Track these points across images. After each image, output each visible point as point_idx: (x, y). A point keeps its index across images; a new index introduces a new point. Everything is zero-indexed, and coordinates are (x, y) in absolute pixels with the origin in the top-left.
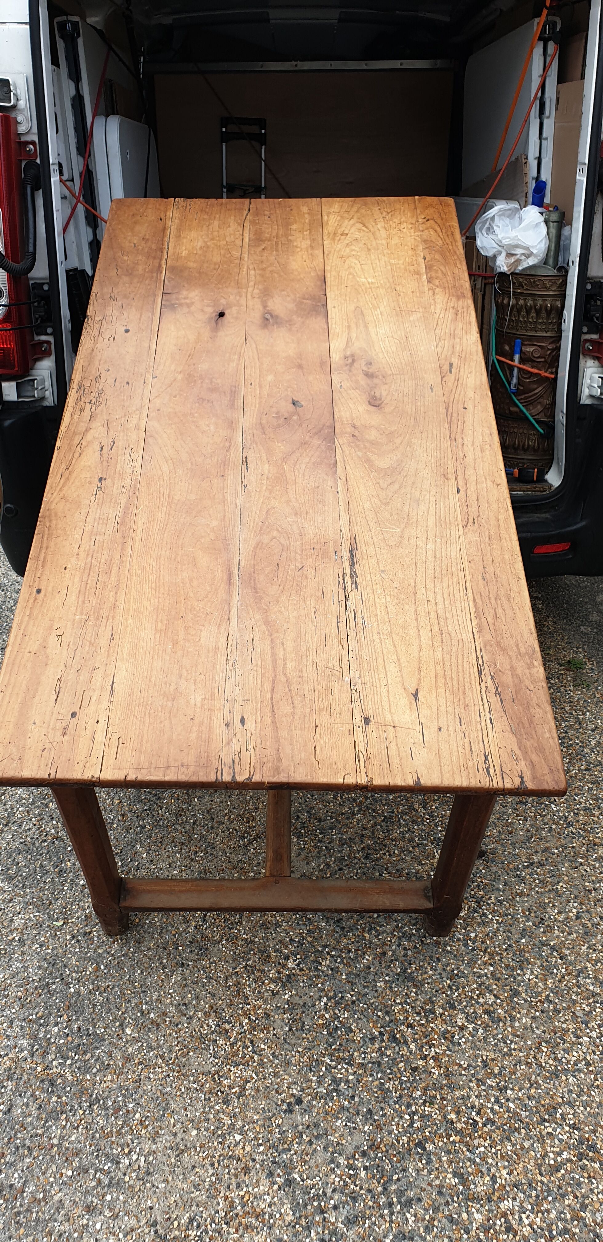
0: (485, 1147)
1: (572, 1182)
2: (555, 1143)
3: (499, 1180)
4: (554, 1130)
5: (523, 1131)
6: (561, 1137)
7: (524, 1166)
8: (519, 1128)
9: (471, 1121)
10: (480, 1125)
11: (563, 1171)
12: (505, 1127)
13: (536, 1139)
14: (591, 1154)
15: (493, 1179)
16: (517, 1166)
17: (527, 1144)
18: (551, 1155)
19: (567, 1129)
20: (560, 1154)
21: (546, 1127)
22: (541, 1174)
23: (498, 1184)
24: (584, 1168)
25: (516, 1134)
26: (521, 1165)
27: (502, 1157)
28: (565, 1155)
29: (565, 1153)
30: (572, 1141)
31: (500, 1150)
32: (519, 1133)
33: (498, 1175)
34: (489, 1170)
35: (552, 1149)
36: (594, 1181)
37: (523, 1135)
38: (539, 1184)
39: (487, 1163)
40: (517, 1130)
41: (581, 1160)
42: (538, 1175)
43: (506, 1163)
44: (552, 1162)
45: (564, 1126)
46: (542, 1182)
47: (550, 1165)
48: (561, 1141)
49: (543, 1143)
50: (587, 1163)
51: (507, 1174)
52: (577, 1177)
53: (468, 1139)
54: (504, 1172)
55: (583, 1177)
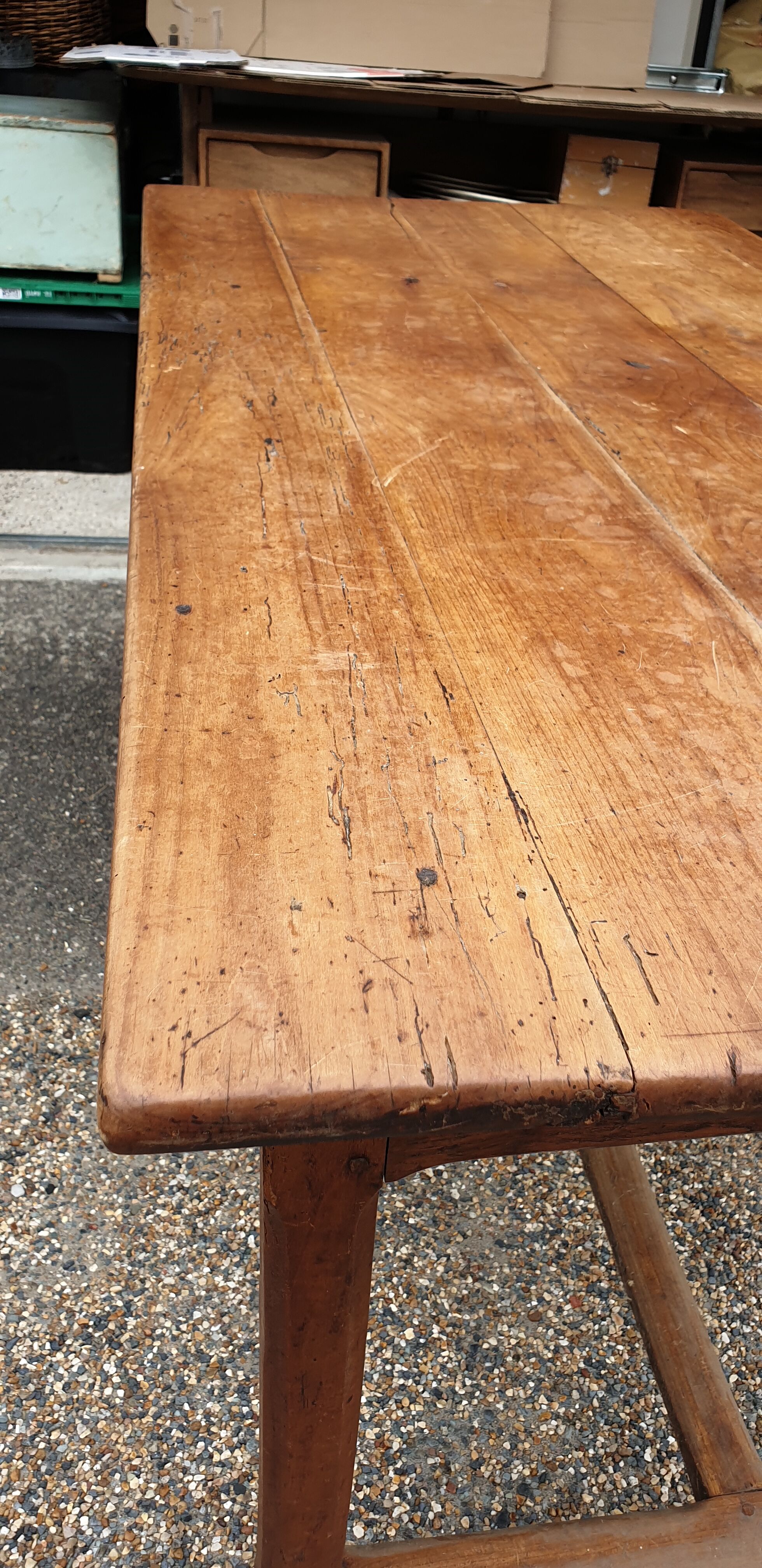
0: (81, 1514)
1: (159, 1366)
2: (85, 1382)
3: (150, 1495)
4: (60, 1378)
5: (54, 1436)
6: (75, 1369)
7: (125, 1444)
8: (48, 1442)
9: (21, 1539)
10: (32, 1519)
11: (140, 1378)
12: (43, 1469)
13: (74, 1413)
14: (112, 1326)
15: (147, 1506)
16: (125, 1456)
17: (83, 1432)
18: (108, 1391)
19: (60, 1356)
20: (107, 1378)
21: (52, 1392)
22: (143, 1415)
23: (157, 1498)
24: (135, 1343)
25: (60, 1449)
26: (123, 1449)
27: (105, 1482)
28: (110, 1368)
29: (106, 1367)
30: (84, 1352)
31: (89, 1485)
32: (58, 1442)
33: (139, 1496)
34: (128, 1512)
35: (96, 1388)
36: (158, 1332)
37: (63, 1436)
38: (159, 1421)
39: (114, 1514)
40: (51, 1446)
41: (121, 1345)
42: (144, 1420)
43: (117, 1476)
44: (121, 1393)
45: (54, 1359)
46: (156, 1416)
47: (126, 1398)
48: (82, 1371)
49: (83, 1403)
50: (126, 1336)
51: (138, 1477)
52: (150, 1356)
53: (59, 1549)
54: (134, 1482)
55: (151, 1347)
